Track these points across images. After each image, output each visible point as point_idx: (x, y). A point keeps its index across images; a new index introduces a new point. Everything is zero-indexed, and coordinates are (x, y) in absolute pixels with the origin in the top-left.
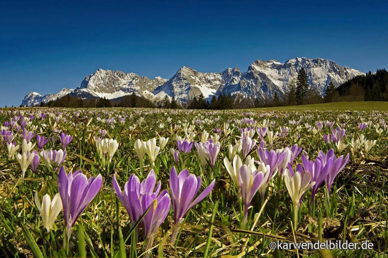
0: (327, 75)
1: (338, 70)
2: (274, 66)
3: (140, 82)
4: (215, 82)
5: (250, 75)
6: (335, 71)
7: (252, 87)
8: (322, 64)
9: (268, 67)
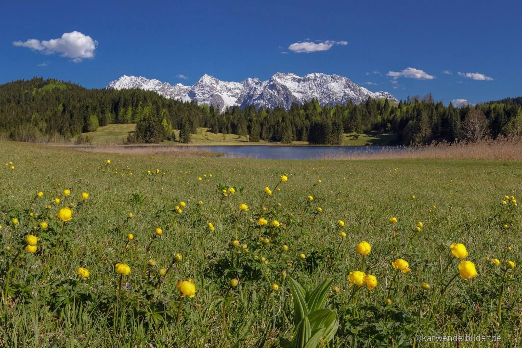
0: (343, 90)
1: (352, 87)
2: (294, 79)
3: (162, 88)
4: (235, 90)
5: (273, 87)
6: (350, 87)
7: (274, 98)
8: (338, 80)
9: (287, 79)
